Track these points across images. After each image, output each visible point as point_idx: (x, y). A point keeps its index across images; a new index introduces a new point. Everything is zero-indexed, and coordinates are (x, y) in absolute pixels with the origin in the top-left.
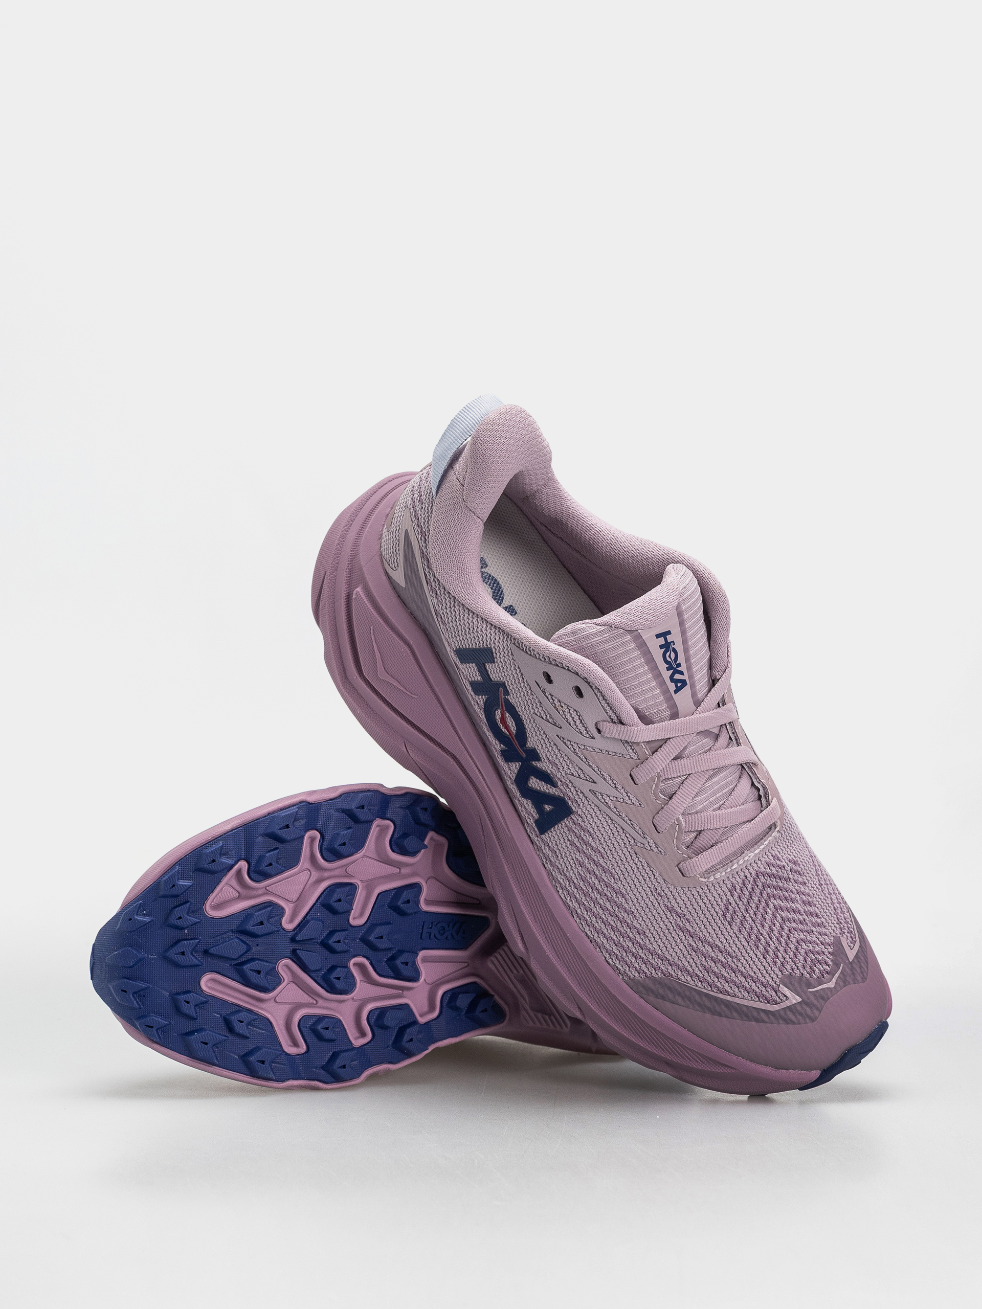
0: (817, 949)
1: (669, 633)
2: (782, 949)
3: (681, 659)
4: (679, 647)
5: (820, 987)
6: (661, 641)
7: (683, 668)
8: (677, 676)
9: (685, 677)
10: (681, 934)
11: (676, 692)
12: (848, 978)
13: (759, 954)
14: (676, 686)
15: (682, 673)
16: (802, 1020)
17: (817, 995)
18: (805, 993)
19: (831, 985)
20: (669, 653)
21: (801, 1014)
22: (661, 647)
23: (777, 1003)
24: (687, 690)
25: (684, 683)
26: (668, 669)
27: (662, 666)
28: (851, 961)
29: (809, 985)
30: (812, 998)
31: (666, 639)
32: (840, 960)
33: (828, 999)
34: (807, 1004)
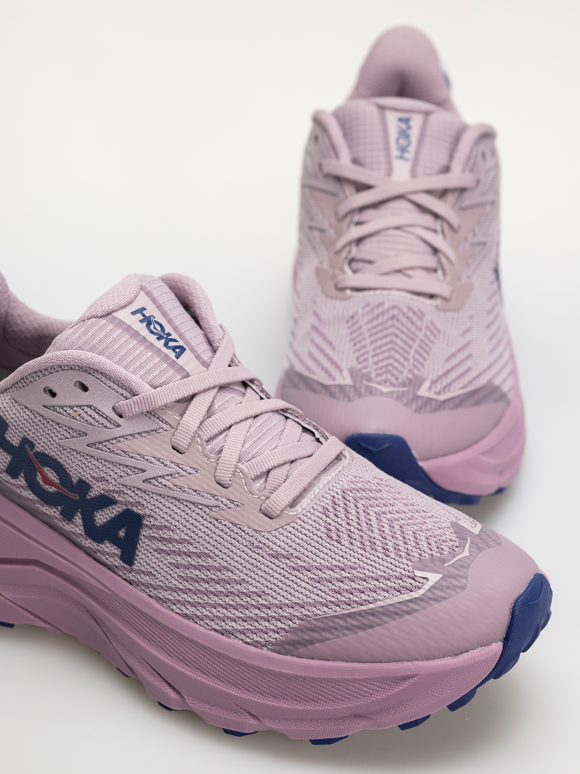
0: (436, 533)
1: (144, 309)
2: (401, 543)
3: (168, 329)
4: (161, 319)
5: (455, 559)
6: (139, 316)
7: (174, 336)
8: (172, 344)
9: (181, 343)
10: (297, 573)
11: (178, 357)
12: (481, 546)
13: (380, 555)
14: (175, 352)
15: (175, 341)
16: (453, 593)
17: (456, 566)
18: (443, 568)
19: (466, 553)
20: (152, 326)
21: (448, 588)
22: (141, 321)
23: (419, 588)
24: (187, 355)
25: (182, 349)
26: (159, 339)
27: (152, 338)
28: (477, 533)
29: (444, 561)
30: (452, 570)
31: (143, 315)
32: (466, 535)
33: (469, 565)
34: (450, 577)
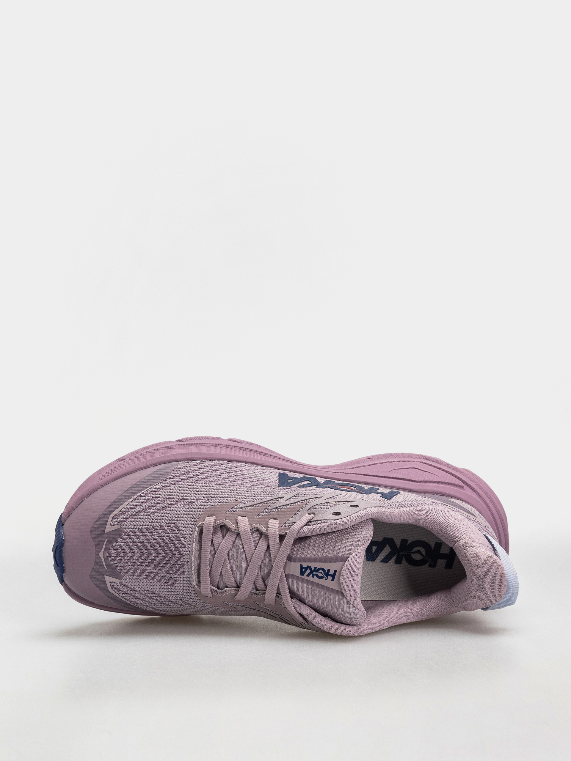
0: (123, 561)
1: (333, 580)
2: (136, 540)
3: (316, 580)
4: (322, 582)
5: (104, 547)
6: (331, 573)
8: (308, 571)
10: (181, 498)
11: (301, 566)
12: (97, 567)
13: (143, 527)
14: (304, 568)
15: (308, 575)
16: (95, 526)
17: (102, 543)
18: (107, 538)
19: (101, 554)
20: (323, 573)
21: (98, 528)
22: (329, 570)
23: (113, 518)
24: (298, 573)
25: (302, 573)
26: (315, 568)
27: (318, 565)
28: (105, 576)
29: (109, 542)
30: (102, 539)
31: (331, 575)
32: (109, 570)
33: (95, 547)
34: (100, 535)
